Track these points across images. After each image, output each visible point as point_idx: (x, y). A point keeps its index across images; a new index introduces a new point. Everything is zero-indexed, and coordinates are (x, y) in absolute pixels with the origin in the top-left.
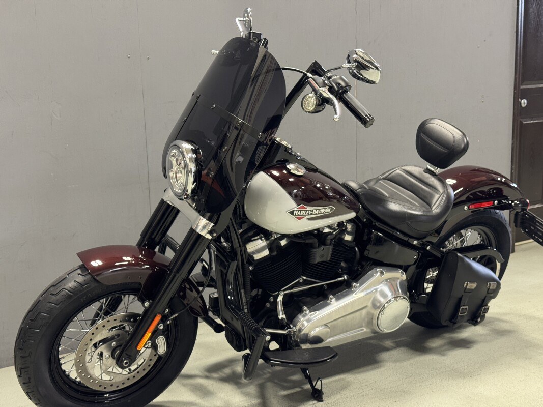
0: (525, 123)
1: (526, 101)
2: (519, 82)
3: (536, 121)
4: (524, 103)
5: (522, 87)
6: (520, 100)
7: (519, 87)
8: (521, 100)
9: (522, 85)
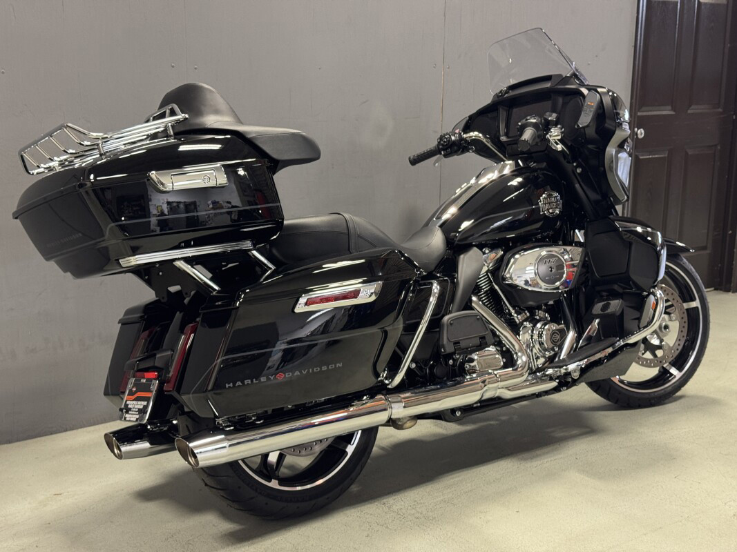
0: (641, 157)
1: (643, 131)
2: (635, 109)
3: (656, 156)
4: (641, 134)
5: (639, 114)
6: (636, 129)
7: (635, 114)
8: (638, 129)
9: (639, 111)
